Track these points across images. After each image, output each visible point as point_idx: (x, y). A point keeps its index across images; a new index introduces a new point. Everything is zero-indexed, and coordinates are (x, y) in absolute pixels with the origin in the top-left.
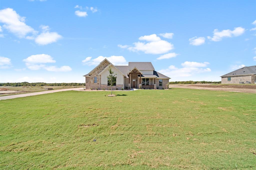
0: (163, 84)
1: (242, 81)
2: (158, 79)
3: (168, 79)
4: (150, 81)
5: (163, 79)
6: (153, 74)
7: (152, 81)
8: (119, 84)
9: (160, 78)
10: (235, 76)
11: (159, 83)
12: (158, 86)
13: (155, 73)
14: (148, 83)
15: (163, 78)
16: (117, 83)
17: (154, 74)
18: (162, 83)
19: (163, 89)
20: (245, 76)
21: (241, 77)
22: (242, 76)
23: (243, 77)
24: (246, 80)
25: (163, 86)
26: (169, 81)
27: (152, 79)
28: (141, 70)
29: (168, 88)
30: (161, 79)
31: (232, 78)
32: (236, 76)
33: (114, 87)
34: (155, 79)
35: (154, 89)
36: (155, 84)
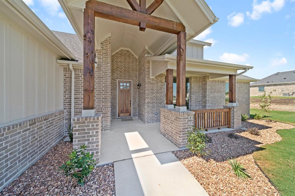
1: (285, 91)
10: (271, 85)
20: (290, 85)
21: (283, 87)
22: (285, 84)
23: (286, 86)
24: (292, 91)
31: (267, 87)
32: (274, 85)
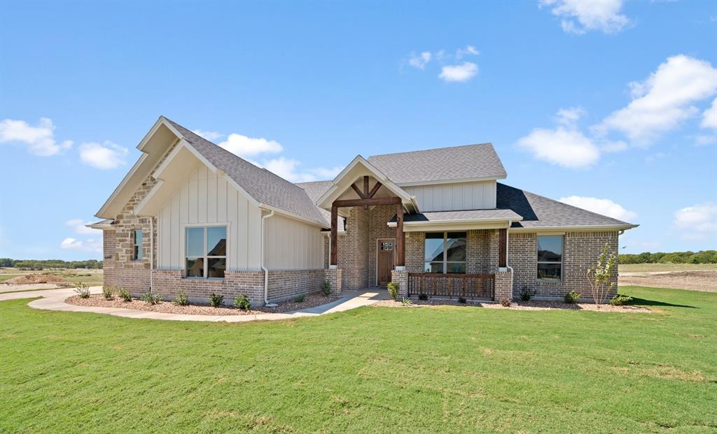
0: (566, 271)
2: (531, 235)
3: (611, 233)
4: (472, 245)
5: (573, 233)
6: (495, 206)
7: (486, 246)
8: (242, 266)
9: (544, 223)
11: (536, 257)
12: (527, 281)
13: (509, 197)
14: (464, 259)
15: (571, 226)
16: (233, 261)
17: (501, 205)
18: (558, 258)
19: (569, 302)
25: (569, 284)
26: (615, 246)
27: (485, 234)
28: (409, 181)
29: (610, 296)
30: (550, 235)
33: (214, 285)
34: (503, 231)
35: (493, 300)
36: (503, 264)
